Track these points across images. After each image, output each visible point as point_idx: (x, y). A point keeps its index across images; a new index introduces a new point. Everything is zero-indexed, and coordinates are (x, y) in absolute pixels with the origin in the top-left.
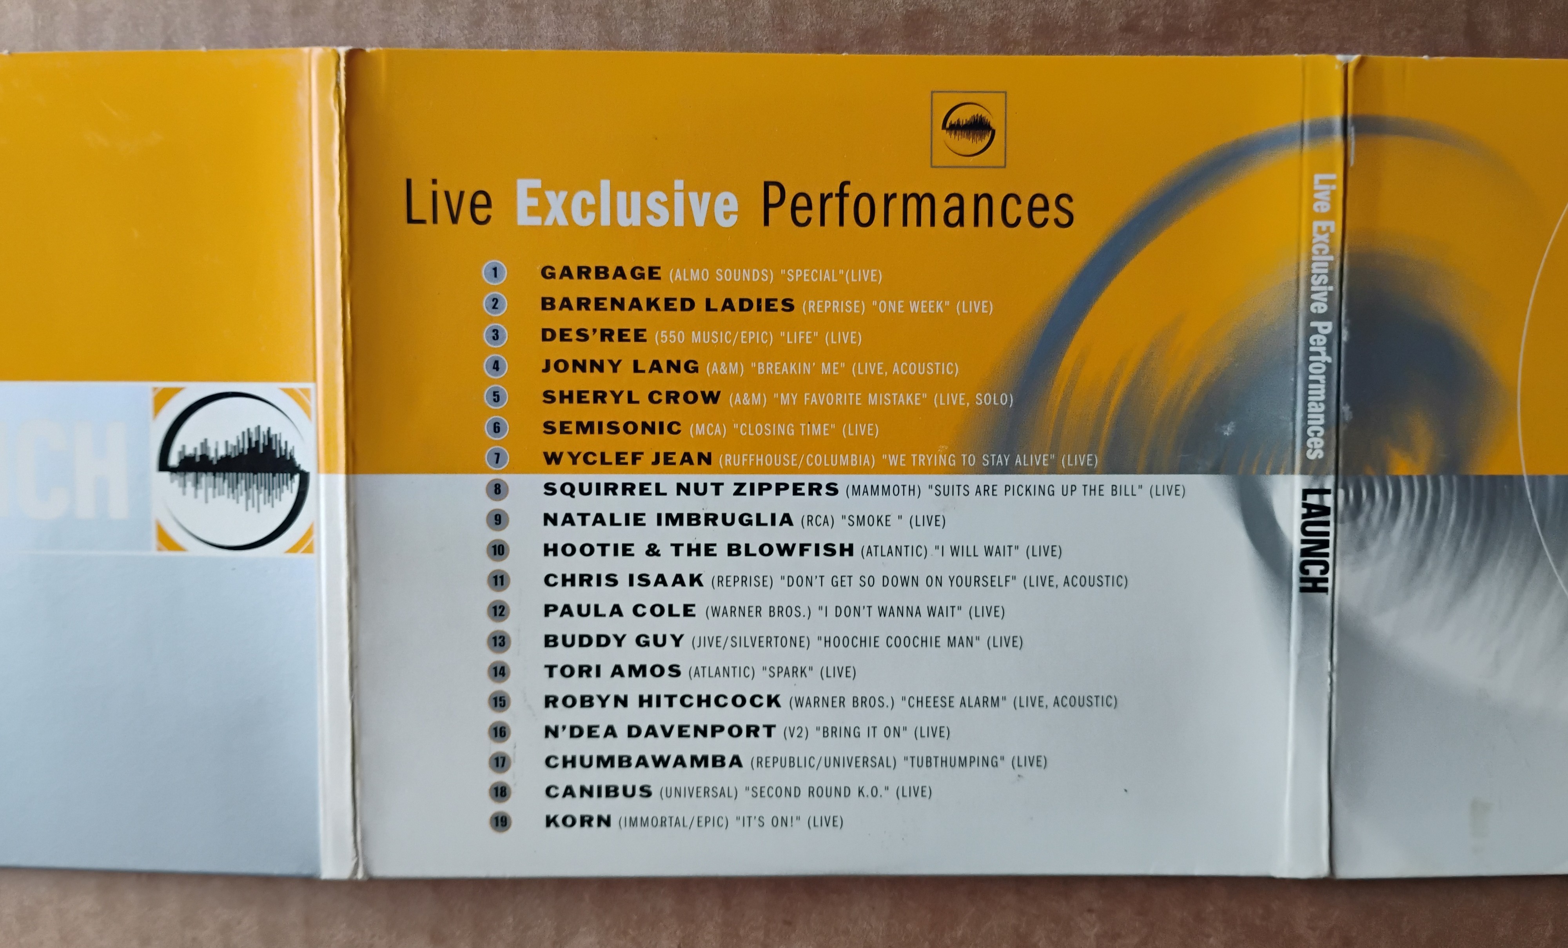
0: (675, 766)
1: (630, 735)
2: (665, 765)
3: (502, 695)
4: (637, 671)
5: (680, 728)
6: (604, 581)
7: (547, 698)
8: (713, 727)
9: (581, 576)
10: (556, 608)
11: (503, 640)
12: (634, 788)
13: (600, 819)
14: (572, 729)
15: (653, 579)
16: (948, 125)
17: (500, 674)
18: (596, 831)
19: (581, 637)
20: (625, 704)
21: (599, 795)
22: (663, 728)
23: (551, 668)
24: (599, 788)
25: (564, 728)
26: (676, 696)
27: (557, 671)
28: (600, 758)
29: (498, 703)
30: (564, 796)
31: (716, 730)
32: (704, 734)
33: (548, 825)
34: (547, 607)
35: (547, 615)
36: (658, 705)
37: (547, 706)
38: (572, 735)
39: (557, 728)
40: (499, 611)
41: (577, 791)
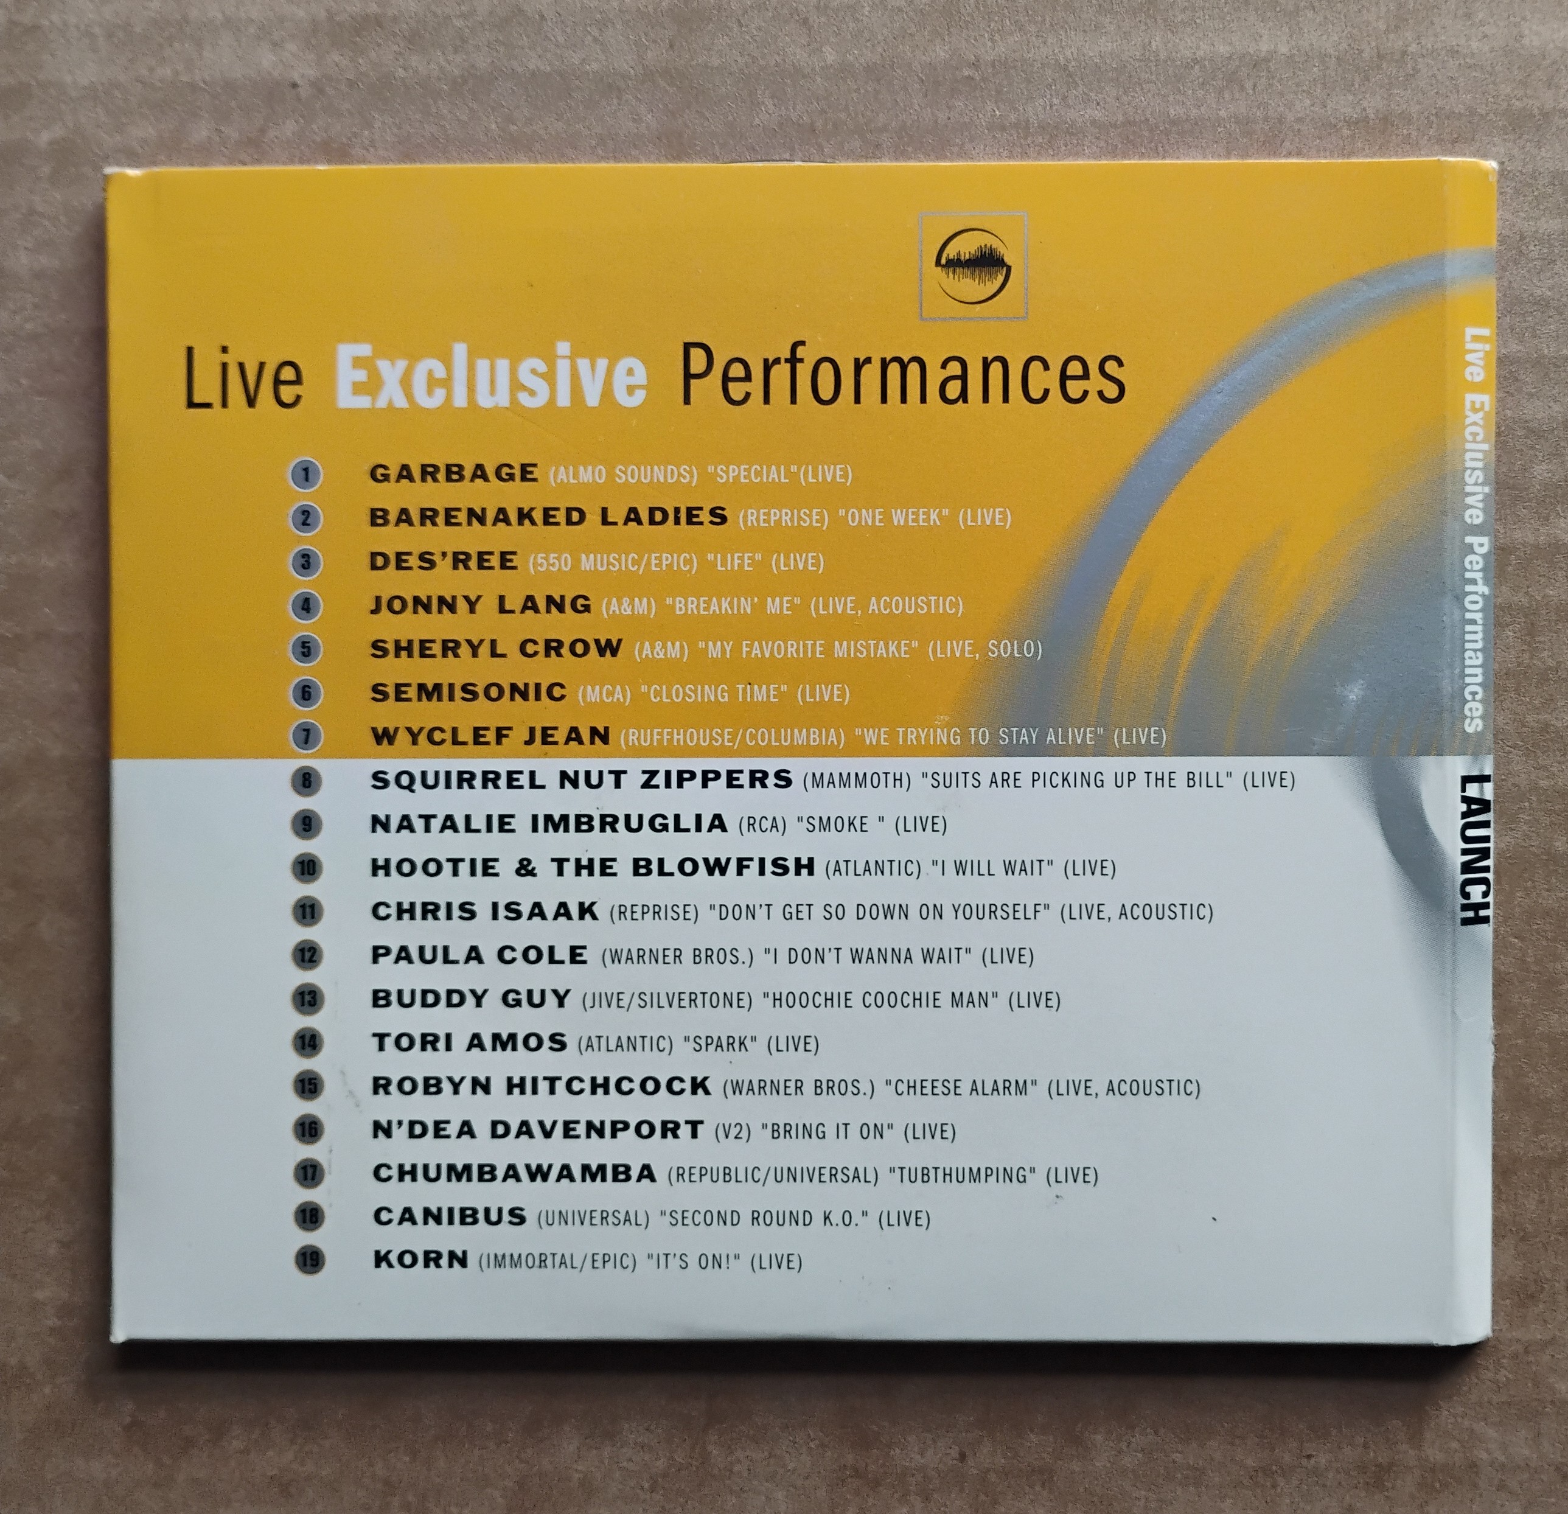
0: (558, 1180)
1: (494, 1135)
2: (545, 1178)
3: (312, 1077)
4: (504, 1042)
5: (566, 1124)
6: (456, 913)
7: (376, 1080)
8: (614, 1124)
9: (425, 905)
10: (388, 952)
11: (314, 998)
12: (500, 1210)
13: (452, 1255)
14: (412, 1124)
15: (525, 910)
16: (943, 261)
17: (309, 1046)
18: (446, 1274)
19: (425, 993)
20: (486, 1089)
21: (451, 1222)
22: (541, 1124)
23: (381, 1037)
24: (451, 1211)
25: (400, 1123)
26: (559, 1078)
27: (389, 1042)
28: (451, 1168)
29: (307, 1087)
30: (400, 1223)
31: (618, 1127)
32: (601, 1133)
33: (378, 1265)
34: (376, 949)
35: (375, 961)
36: (535, 1091)
37: (376, 1092)
38: (412, 1135)
39: (389, 1123)
40: (308, 955)
41: (419, 1216)
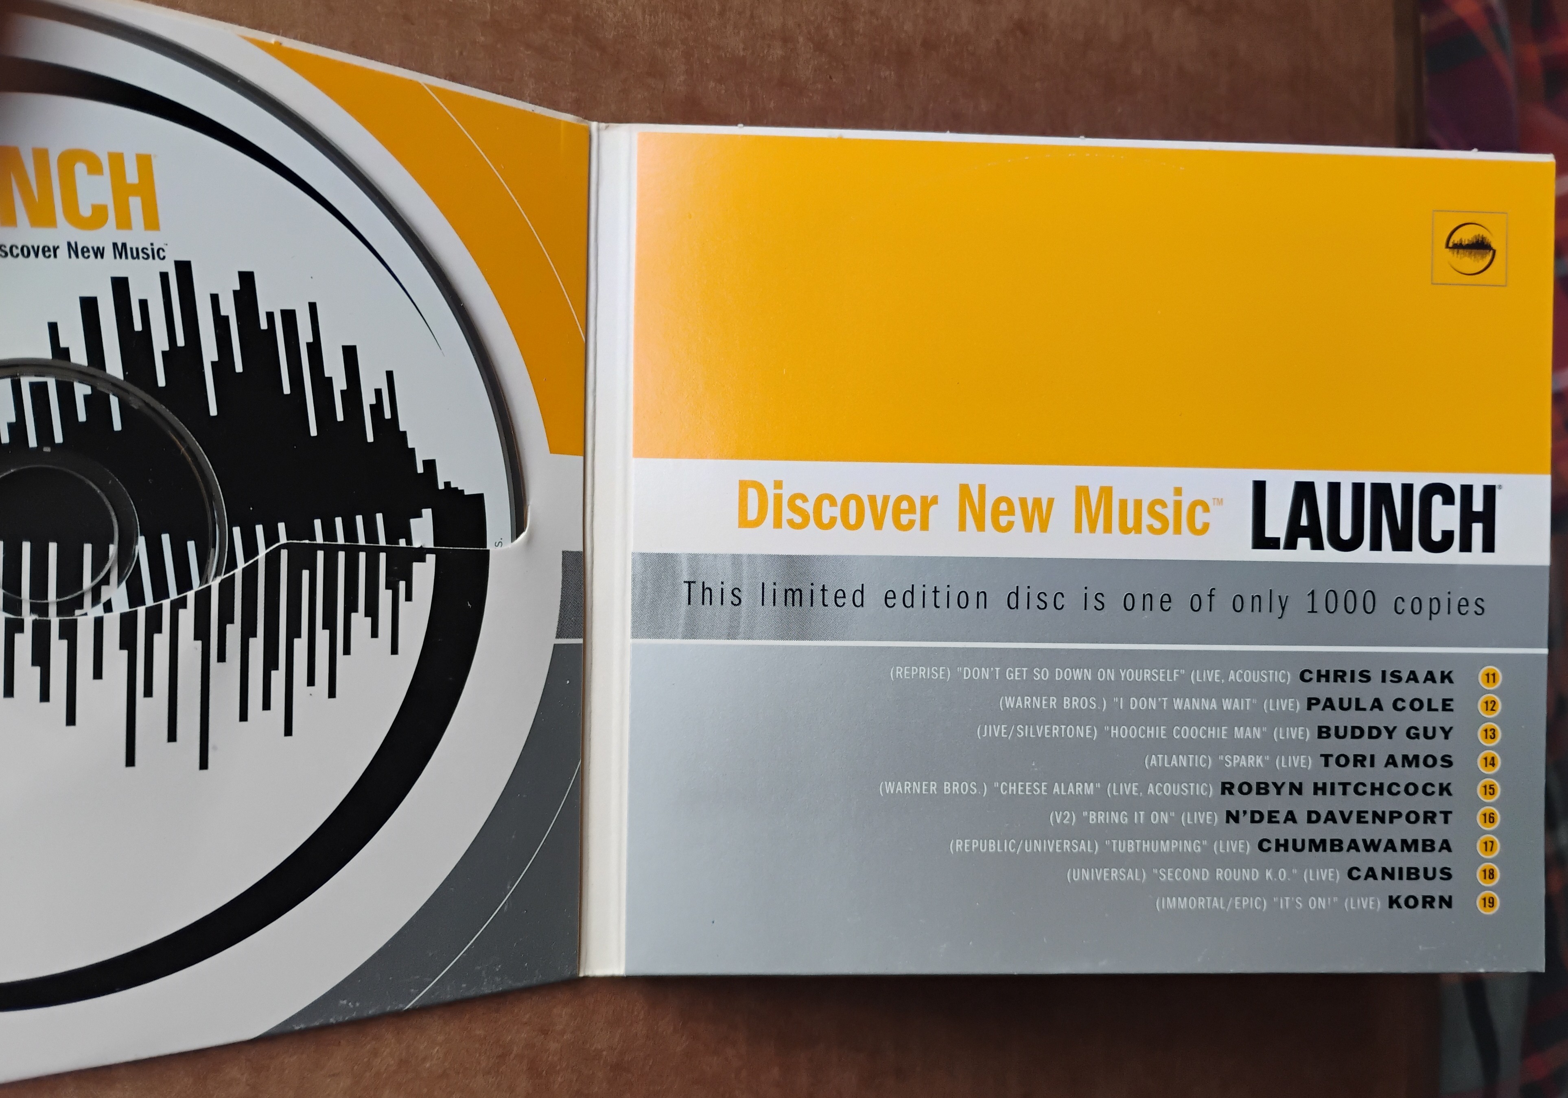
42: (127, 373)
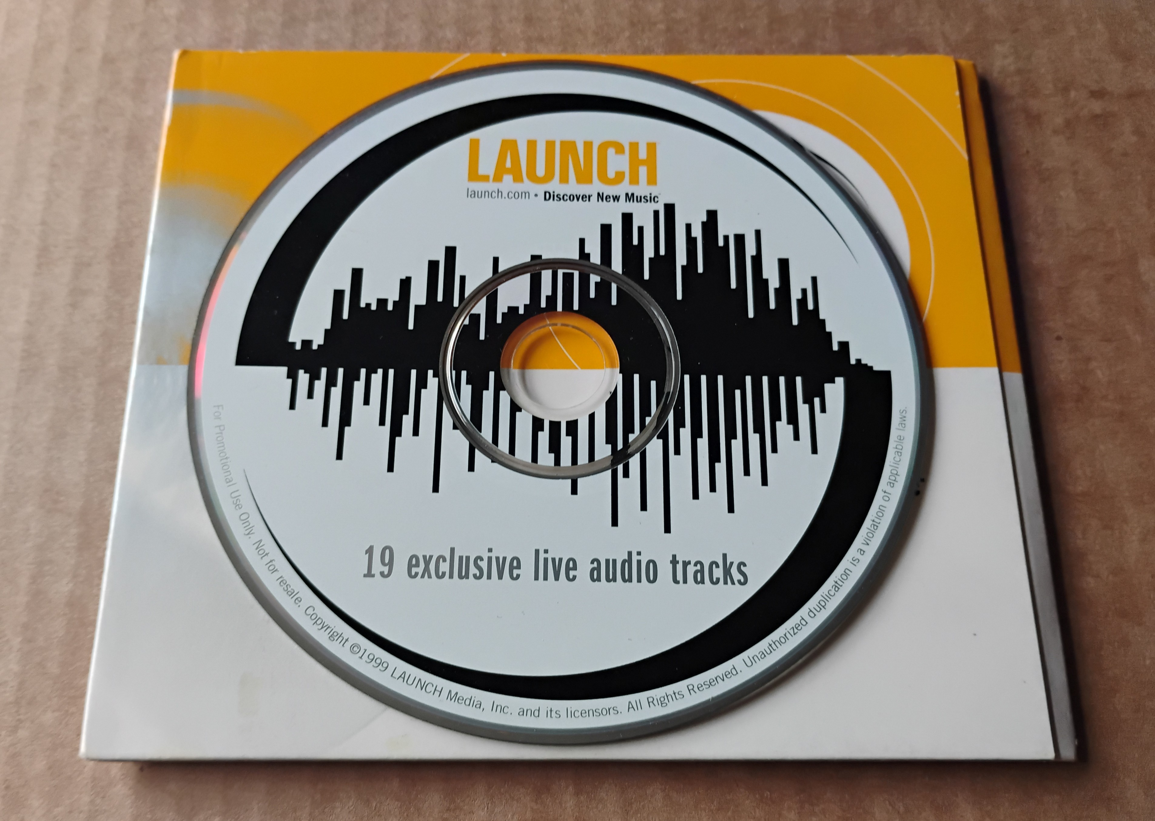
42: (625, 270)
